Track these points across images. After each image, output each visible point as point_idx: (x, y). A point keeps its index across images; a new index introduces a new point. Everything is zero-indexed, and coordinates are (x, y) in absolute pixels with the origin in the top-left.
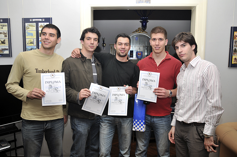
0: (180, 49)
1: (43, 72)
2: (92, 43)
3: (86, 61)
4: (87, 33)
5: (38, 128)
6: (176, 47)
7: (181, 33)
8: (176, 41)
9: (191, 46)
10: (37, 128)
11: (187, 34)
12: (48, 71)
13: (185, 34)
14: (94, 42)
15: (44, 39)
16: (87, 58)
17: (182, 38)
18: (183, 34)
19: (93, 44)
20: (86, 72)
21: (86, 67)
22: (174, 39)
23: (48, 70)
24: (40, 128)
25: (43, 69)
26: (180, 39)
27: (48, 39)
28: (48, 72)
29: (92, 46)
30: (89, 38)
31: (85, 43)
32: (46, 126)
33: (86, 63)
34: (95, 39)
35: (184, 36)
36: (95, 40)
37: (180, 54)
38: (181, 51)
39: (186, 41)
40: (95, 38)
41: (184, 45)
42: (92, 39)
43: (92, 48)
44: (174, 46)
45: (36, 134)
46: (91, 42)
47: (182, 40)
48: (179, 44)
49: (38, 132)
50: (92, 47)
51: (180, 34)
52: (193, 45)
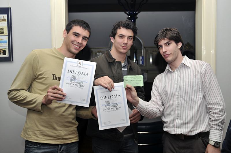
0: (164, 47)
3: (114, 64)
4: (120, 28)
6: (159, 46)
7: (165, 29)
8: (159, 39)
9: (177, 44)
11: (171, 30)
13: (170, 30)
14: (127, 41)
16: (116, 61)
17: (166, 35)
18: (167, 30)
19: (126, 44)
20: (114, 78)
21: (114, 72)
22: (157, 36)
26: (164, 36)
29: (125, 46)
30: (121, 36)
33: (115, 66)
34: (129, 38)
35: (168, 32)
37: (165, 54)
38: (166, 50)
39: (171, 39)
41: (168, 43)
42: (126, 38)
43: (124, 49)
44: (156, 45)
46: (125, 41)
47: (166, 37)
48: (162, 42)
50: (125, 48)
51: (164, 31)
52: (179, 43)
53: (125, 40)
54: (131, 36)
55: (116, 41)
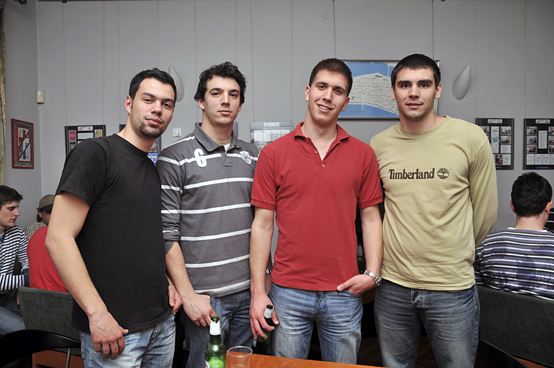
1: (405, 176)
2: (226, 101)
4: (211, 79)
5: (399, 299)
10: (396, 299)
12: (417, 173)
14: (229, 100)
15: (408, 99)
19: (228, 105)
23: (417, 170)
24: (403, 300)
25: (404, 170)
27: (418, 95)
28: (415, 175)
29: (226, 109)
30: (215, 92)
31: (206, 105)
32: (414, 300)
34: (232, 93)
36: (233, 95)
40: (232, 89)
42: (226, 94)
43: (225, 116)
45: (396, 312)
46: (223, 99)
49: (401, 308)
50: (227, 113)
53: (225, 97)
54: (234, 91)
55: (207, 104)
